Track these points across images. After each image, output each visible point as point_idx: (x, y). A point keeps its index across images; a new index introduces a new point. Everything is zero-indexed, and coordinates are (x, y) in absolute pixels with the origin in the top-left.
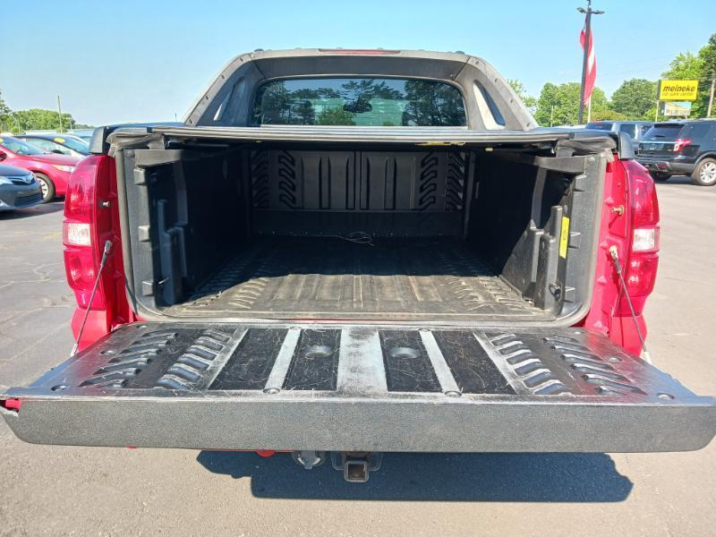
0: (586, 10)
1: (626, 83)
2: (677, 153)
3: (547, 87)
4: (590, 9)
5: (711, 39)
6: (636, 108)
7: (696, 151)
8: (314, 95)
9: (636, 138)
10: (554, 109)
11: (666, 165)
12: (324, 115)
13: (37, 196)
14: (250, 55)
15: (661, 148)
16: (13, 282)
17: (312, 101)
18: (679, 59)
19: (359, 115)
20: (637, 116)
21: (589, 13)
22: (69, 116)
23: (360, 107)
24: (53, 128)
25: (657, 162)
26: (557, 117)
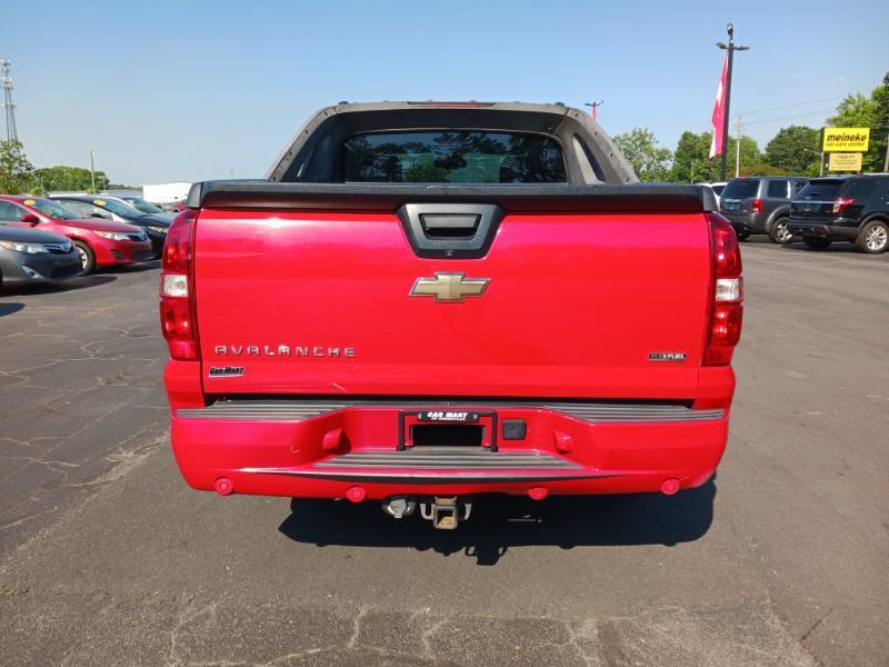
0: (727, 45)
1: (782, 131)
2: (837, 215)
3: (686, 136)
4: (731, 45)
5: (886, 78)
6: (796, 161)
7: (859, 211)
8: (401, 150)
9: (789, 196)
10: (695, 163)
11: (823, 229)
12: (412, 172)
13: (75, 266)
14: (334, 108)
15: (817, 209)
16: (58, 360)
17: (399, 156)
18: (848, 102)
19: (453, 171)
20: (798, 171)
21: (731, 49)
22: (102, 174)
23: (455, 162)
24: (83, 189)
25: (813, 225)
26: (698, 173)
